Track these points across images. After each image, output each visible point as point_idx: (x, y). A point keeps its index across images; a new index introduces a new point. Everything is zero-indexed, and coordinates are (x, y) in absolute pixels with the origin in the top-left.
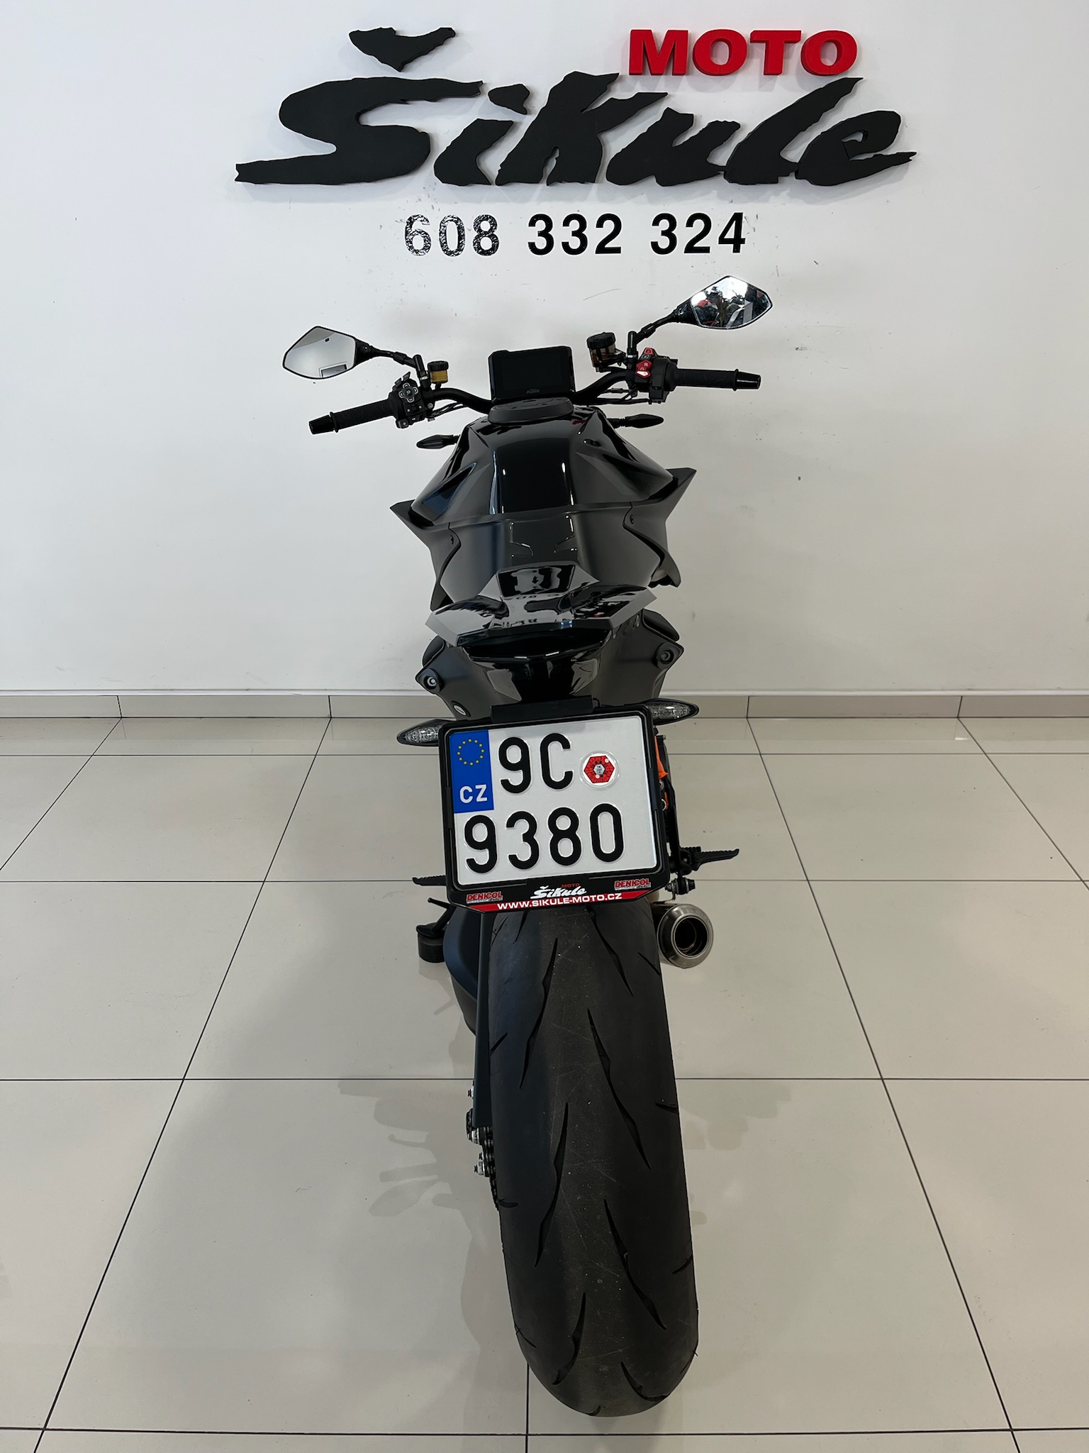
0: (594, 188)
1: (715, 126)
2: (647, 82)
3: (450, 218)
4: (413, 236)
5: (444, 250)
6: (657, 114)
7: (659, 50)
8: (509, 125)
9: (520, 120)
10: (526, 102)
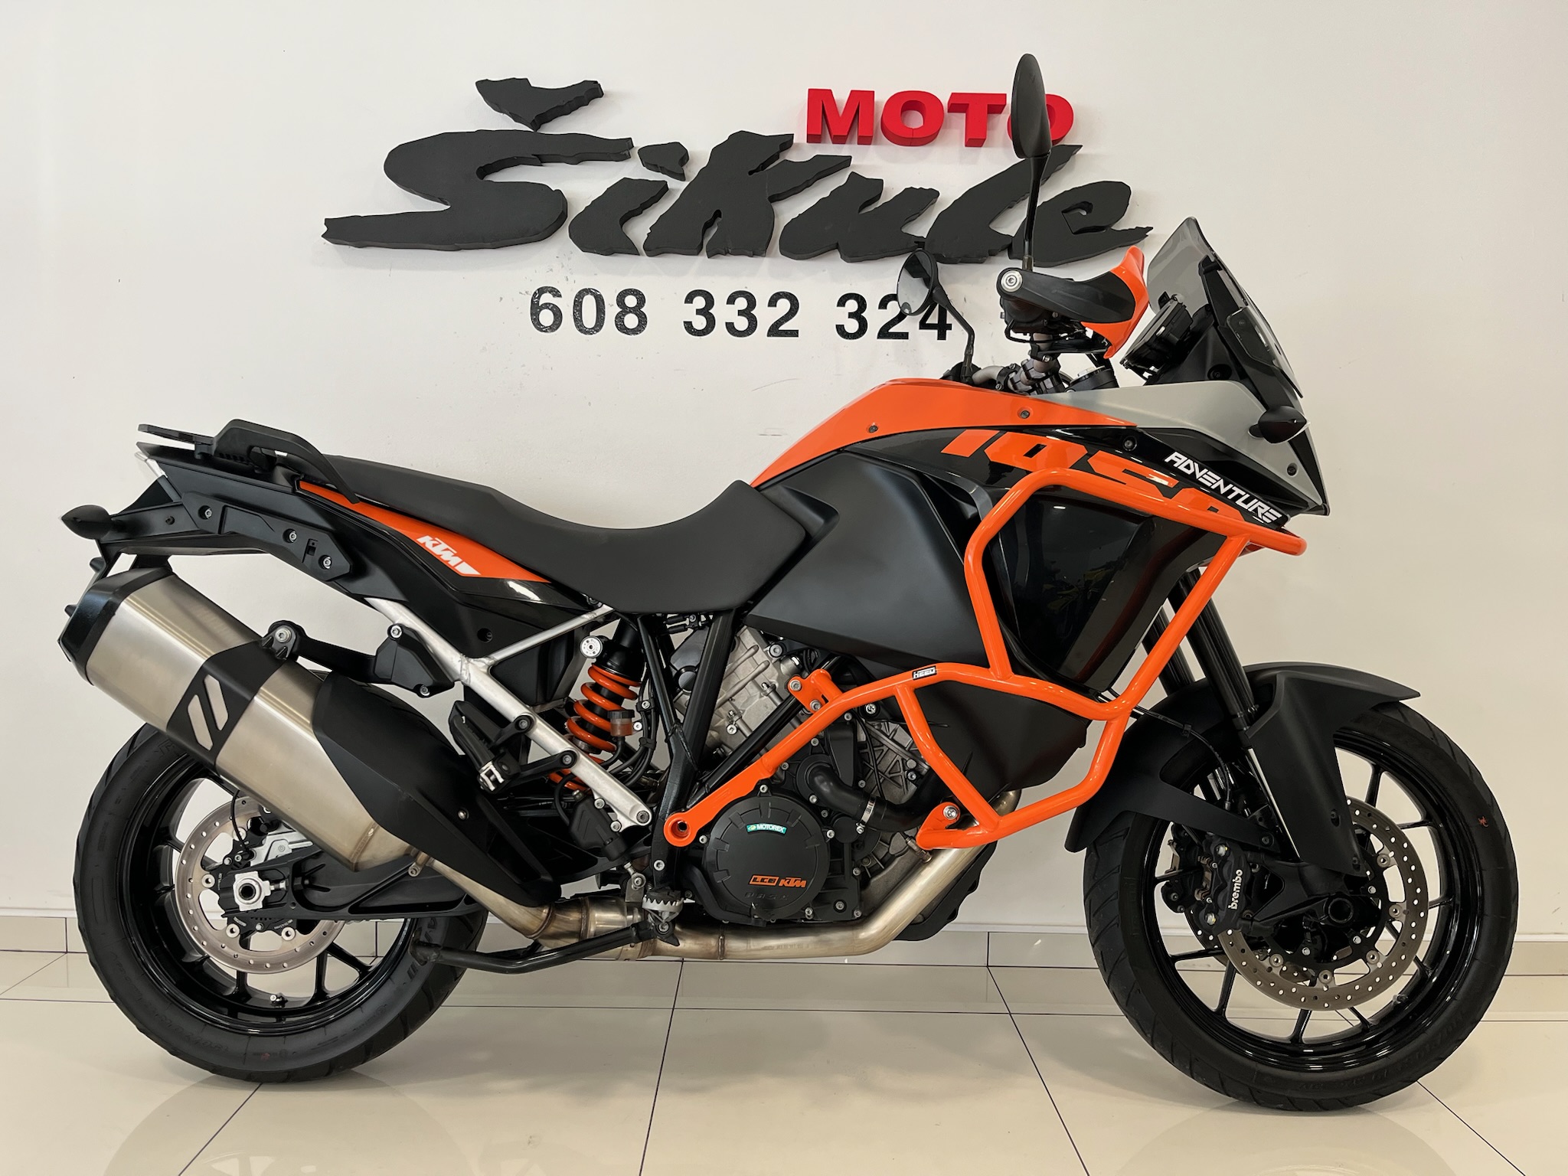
0: (763, 264)
1: (909, 192)
2: (829, 149)
3: (587, 291)
4: (541, 310)
5: (577, 327)
6: (840, 179)
7: (841, 111)
8: (663, 189)
9: (677, 186)
10: (684, 167)
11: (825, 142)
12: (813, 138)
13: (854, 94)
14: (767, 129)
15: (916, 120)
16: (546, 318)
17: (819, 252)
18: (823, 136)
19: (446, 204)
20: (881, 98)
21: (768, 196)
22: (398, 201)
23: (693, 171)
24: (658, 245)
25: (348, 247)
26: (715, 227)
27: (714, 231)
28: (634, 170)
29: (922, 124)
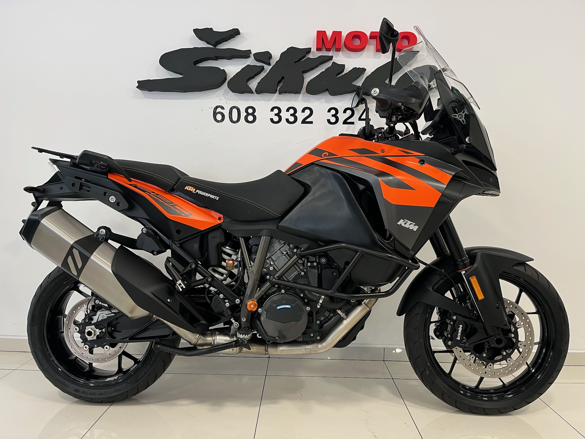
0: (301, 96)
1: (355, 69)
2: (324, 53)
3: (234, 107)
4: (217, 114)
5: (230, 121)
6: (329, 64)
7: (329, 40)
8: (262, 69)
9: (268, 68)
10: (270, 61)
11: (323, 51)
12: (318, 49)
13: (334, 33)
14: (301, 46)
15: (357, 42)
16: (219, 117)
17: (321, 92)
18: (321, 49)
19: (182, 75)
20: (344, 35)
21: (302, 71)
22: (163, 74)
23: (273, 62)
24: (260, 90)
25: (146, 91)
26: (282, 83)
27: (281, 84)
28: (251, 61)
29: (359, 44)
